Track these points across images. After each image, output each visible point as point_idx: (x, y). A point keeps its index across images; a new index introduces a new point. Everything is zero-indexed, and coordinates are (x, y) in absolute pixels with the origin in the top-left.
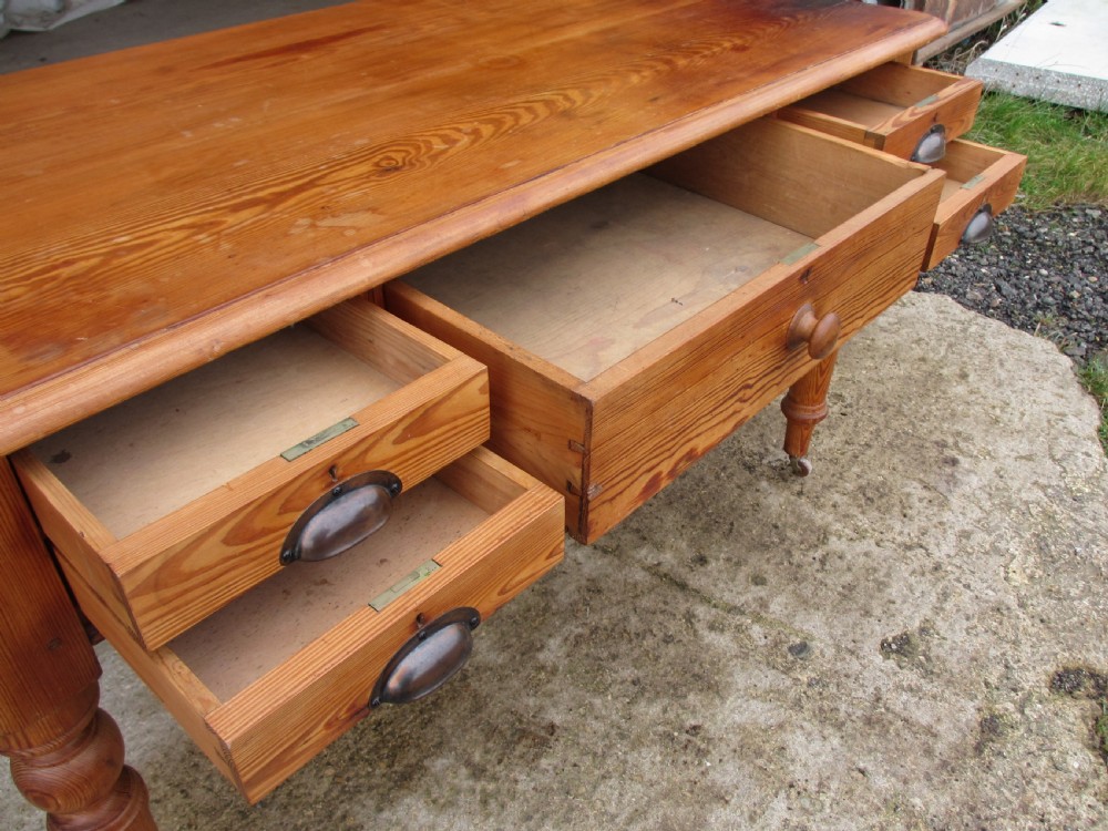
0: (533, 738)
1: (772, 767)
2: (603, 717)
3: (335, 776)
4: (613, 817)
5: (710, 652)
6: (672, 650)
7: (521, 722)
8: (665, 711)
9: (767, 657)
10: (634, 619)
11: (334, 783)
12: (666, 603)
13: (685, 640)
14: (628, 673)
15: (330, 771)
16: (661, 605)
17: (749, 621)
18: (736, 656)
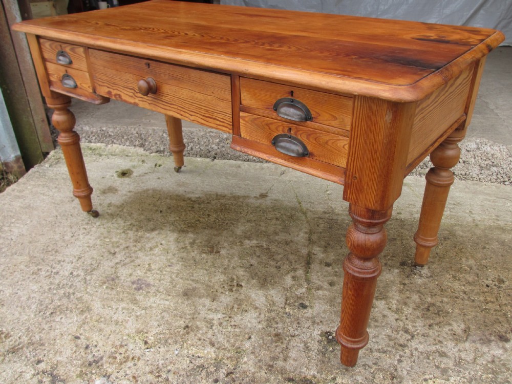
0: (213, 249)
1: (236, 310)
2: (230, 262)
3: (177, 220)
4: (193, 276)
5: (280, 280)
6: (273, 270)
7: (217, 245)
8: (243, 276)
9: (291, 297)
10: (281, 256)
11: (175, 221)
12: (296, 262)
13: (281, 272)
14: (253, 262)
15: (177, 218)
16: (293, 261)
17: (306, 287)
18: (284, 288)
